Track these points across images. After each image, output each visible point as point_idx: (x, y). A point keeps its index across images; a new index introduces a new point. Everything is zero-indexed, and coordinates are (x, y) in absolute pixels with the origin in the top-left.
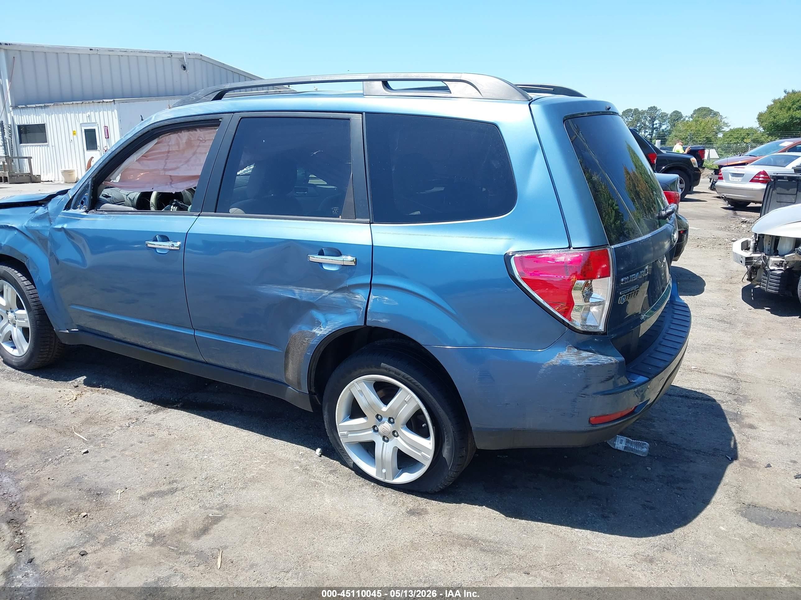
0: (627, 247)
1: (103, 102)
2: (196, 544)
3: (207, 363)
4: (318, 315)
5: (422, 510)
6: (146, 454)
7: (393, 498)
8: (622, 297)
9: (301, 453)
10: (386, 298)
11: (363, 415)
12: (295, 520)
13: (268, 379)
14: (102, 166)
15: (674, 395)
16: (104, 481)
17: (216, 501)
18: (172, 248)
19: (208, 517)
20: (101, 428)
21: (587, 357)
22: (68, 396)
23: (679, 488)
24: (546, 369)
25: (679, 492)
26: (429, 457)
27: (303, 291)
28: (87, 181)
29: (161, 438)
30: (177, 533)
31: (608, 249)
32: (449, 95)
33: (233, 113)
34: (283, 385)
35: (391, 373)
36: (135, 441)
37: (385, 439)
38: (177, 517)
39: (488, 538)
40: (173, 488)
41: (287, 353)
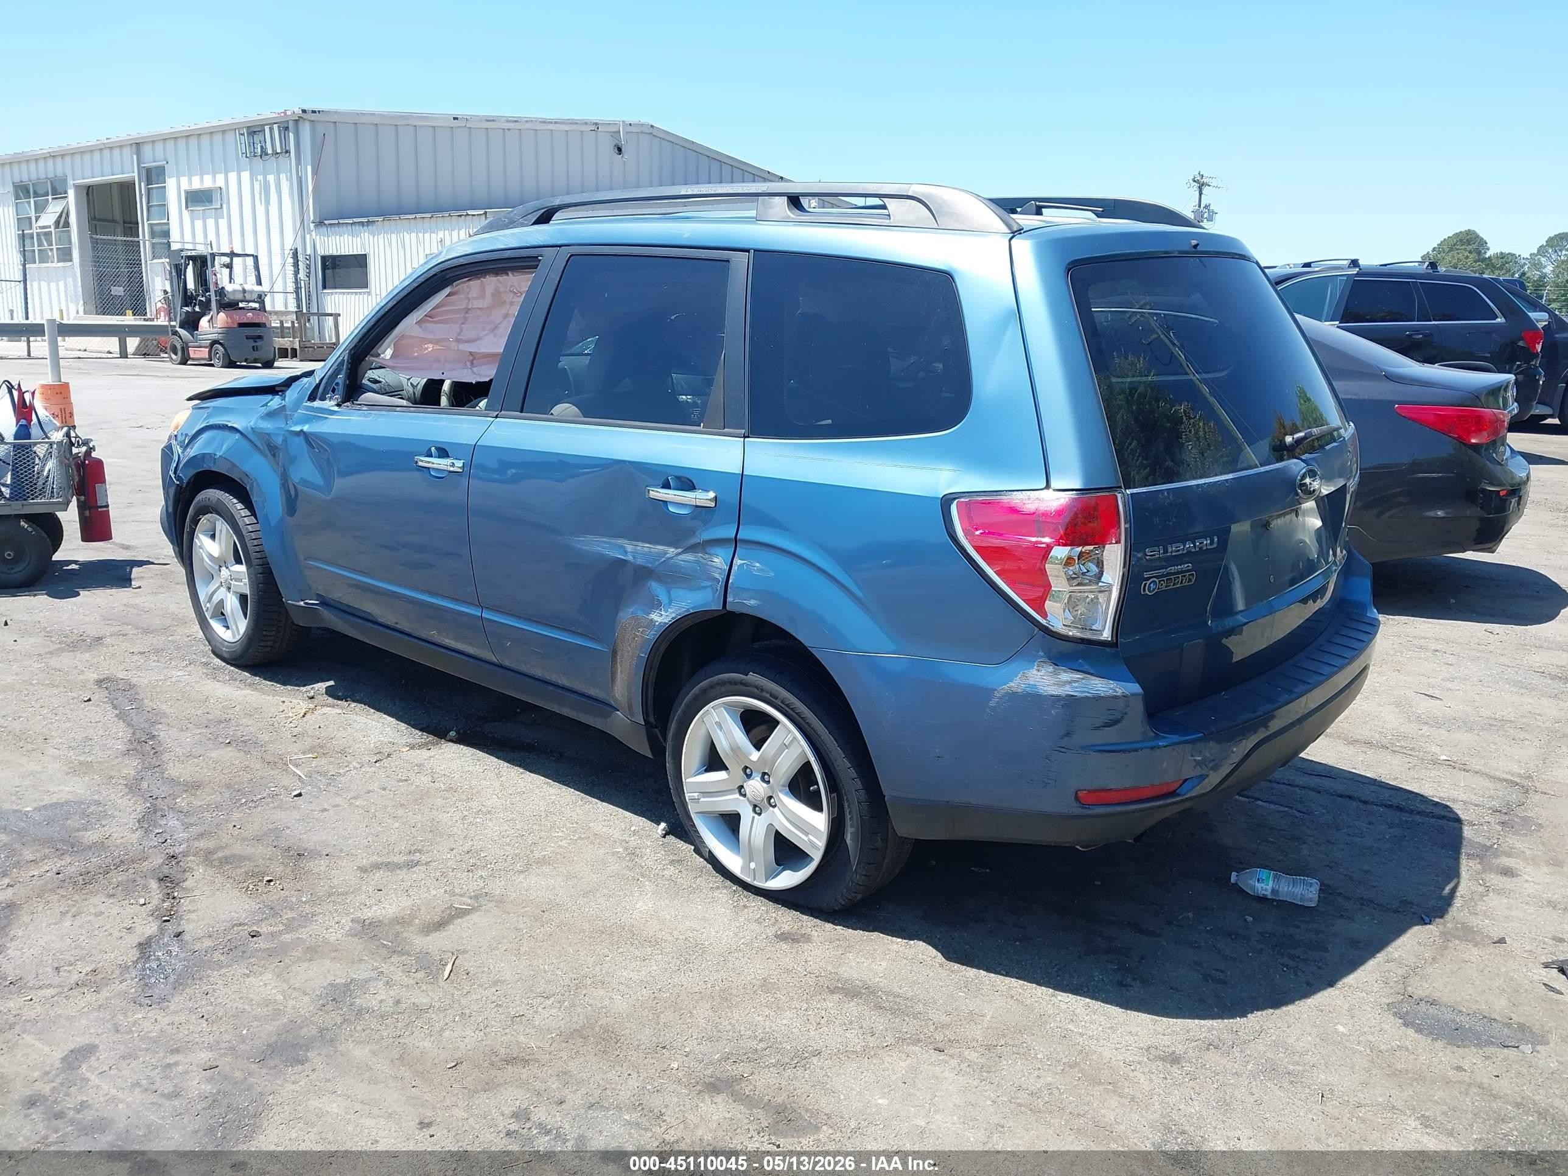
0: (1163, 494)
1: (468, 215)
2: (420, 942)
3: (501, 666)
4: (657, 589)
5: (803, 936)
6: (386, 807)
7: (760, 911)
8: (1149, 582)
9: (633, 829)
10: (758, 565)
11: (722, 767)
12: (586, 926)
13: (589, 697)
14: (365, 330)
15: (1373, 803)
16: (312, 839)
17: (474, 885)
18: (452, 469)
19: (451, 906)
20: (330, 763)
21: (1070, 682)
22: (294, 710)
23: (1292, 957)
24: (1000, 698)
25: (1291, 963)
26: (820, 844)
27: (639, 548)
28: (343, 355)
29: (417, 786)
30: (399, 923)
31: (1119, 496)
32: (886, 222)
33: (560, 246)
34: (606, 707)
35: (765, 694)
36: (375, 786)
37: (757, 809)
38: (406, 902)
39: (896, 990)
40: (412, 861)
41: (614, 653)
